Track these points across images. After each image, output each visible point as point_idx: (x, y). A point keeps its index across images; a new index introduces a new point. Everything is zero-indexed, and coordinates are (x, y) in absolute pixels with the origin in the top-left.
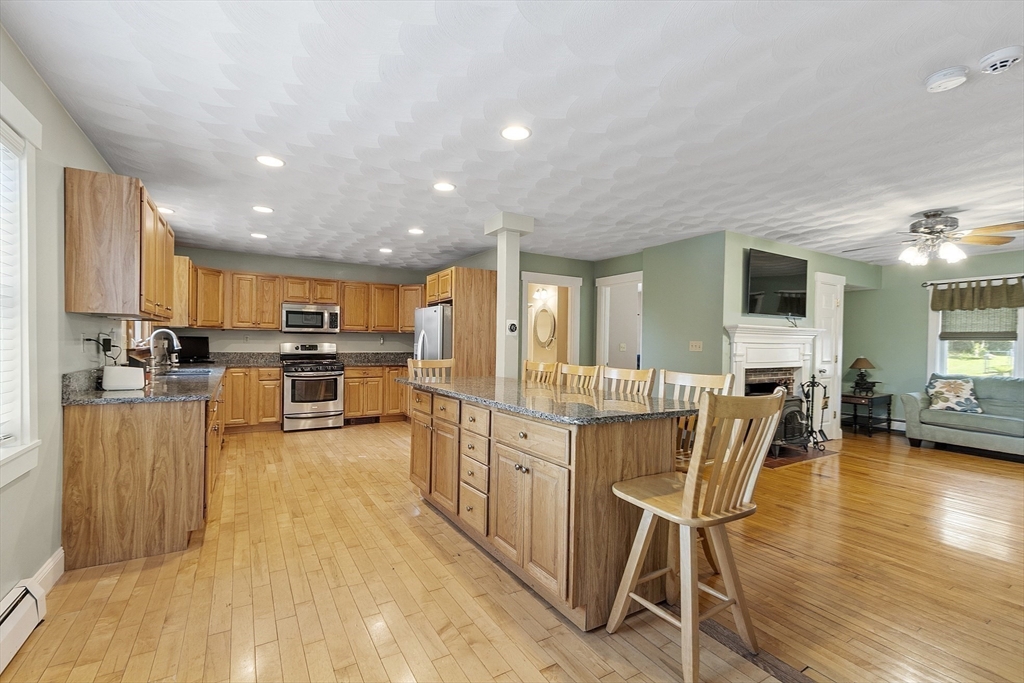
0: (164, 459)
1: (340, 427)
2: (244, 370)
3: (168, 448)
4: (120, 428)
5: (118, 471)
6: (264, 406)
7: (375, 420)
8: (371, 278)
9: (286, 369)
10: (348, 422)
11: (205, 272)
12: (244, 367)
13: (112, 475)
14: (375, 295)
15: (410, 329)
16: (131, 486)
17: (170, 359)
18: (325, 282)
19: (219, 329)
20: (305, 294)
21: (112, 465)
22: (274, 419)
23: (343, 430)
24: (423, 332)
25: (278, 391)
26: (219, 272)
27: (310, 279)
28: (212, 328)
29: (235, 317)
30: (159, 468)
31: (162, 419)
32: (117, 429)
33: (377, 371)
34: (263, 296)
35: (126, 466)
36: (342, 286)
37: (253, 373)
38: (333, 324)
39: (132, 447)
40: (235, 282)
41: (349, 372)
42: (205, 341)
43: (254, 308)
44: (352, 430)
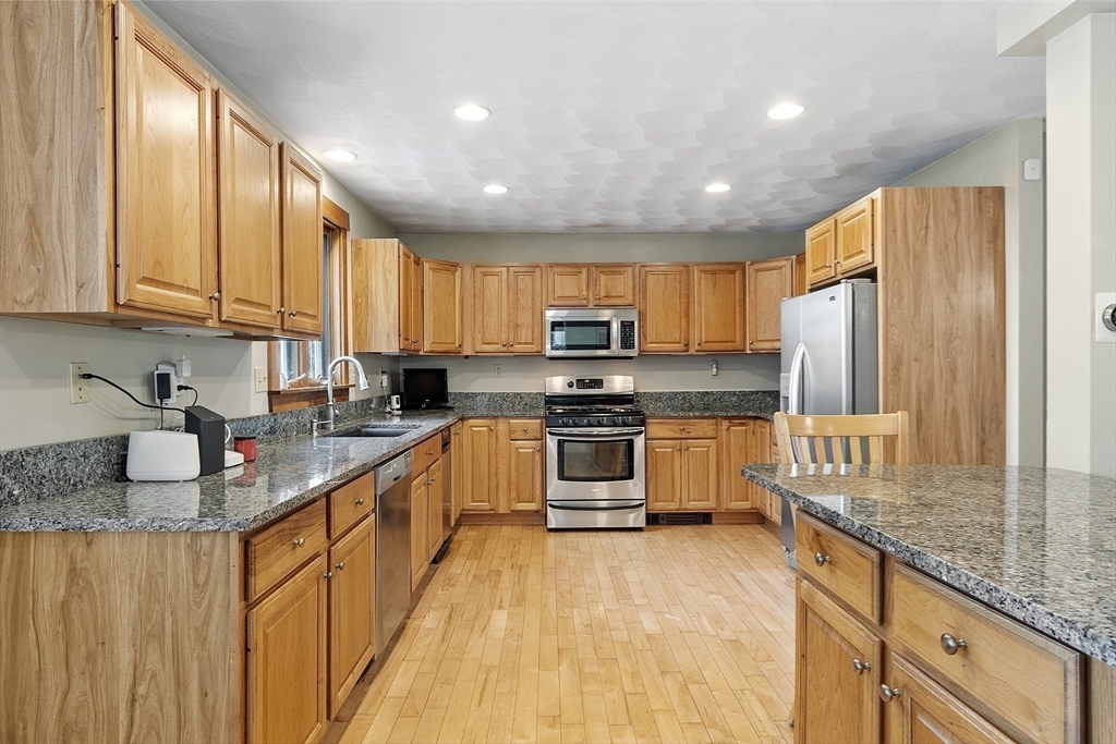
0: (153, 677)
1: (640, 529)
2: (487, 422)
3: (162, 647)
4: (68, 590)
5: (66, 695)
6: (518, 482)
7: (704, 518)
8: (694, 253)
9: (551, 421)
10: (653, 520)
11: (434, 266)
12: (487, 417)
13: (53, 700)
14: (701, 285)
15: (768, 345)
16: (91, 735)
17: (390, 403)
18: (613, 269)
19: (455, 355)
20: (580, 291)
21: (54, 679)
22: (532, 506)
23: (644, 535)
24: (800, 350)
25: (538, 459)
26: (455, 265)
27: (588, 266)
28: (446, 354)
29: (479, 336)
30: (146, 697)
31: (150, 576)
32: (62, 592)
33: (706, 427)
34: (517, 299)
35: (80, 685)
36: (642, 272)
37: (502, 426)
38: (627, 342)
39: (92, 638)
40: (478, 279)
41: (656, 428)
42: (441, 375)
43: (505, 321)
44: (661, 536)
